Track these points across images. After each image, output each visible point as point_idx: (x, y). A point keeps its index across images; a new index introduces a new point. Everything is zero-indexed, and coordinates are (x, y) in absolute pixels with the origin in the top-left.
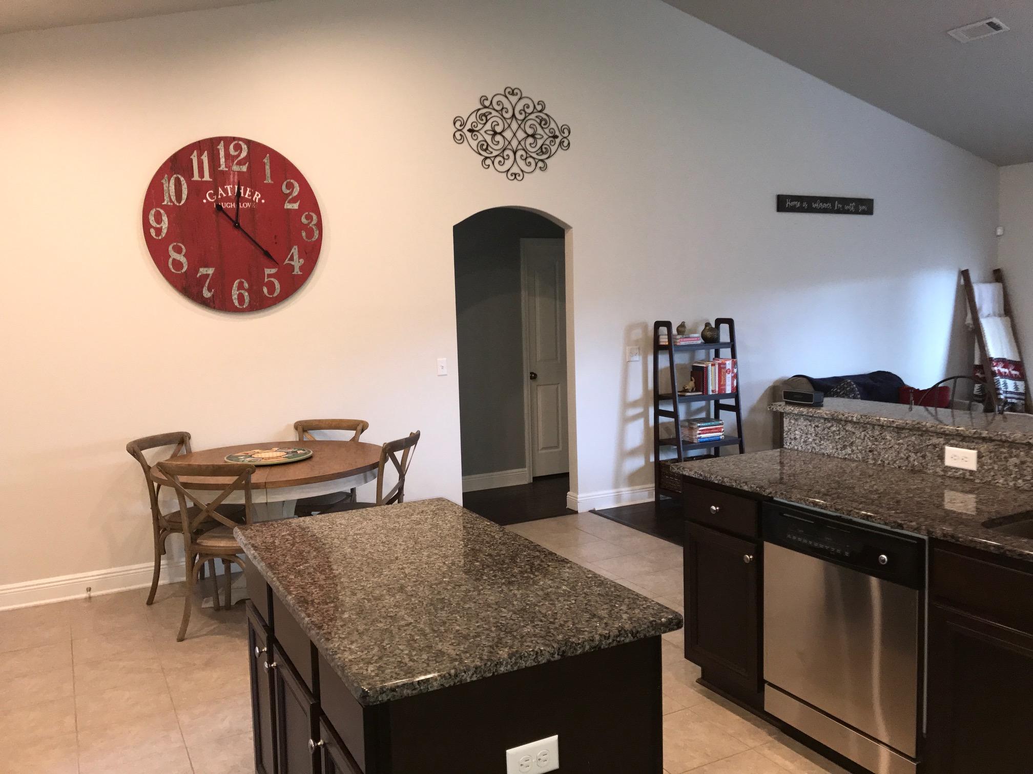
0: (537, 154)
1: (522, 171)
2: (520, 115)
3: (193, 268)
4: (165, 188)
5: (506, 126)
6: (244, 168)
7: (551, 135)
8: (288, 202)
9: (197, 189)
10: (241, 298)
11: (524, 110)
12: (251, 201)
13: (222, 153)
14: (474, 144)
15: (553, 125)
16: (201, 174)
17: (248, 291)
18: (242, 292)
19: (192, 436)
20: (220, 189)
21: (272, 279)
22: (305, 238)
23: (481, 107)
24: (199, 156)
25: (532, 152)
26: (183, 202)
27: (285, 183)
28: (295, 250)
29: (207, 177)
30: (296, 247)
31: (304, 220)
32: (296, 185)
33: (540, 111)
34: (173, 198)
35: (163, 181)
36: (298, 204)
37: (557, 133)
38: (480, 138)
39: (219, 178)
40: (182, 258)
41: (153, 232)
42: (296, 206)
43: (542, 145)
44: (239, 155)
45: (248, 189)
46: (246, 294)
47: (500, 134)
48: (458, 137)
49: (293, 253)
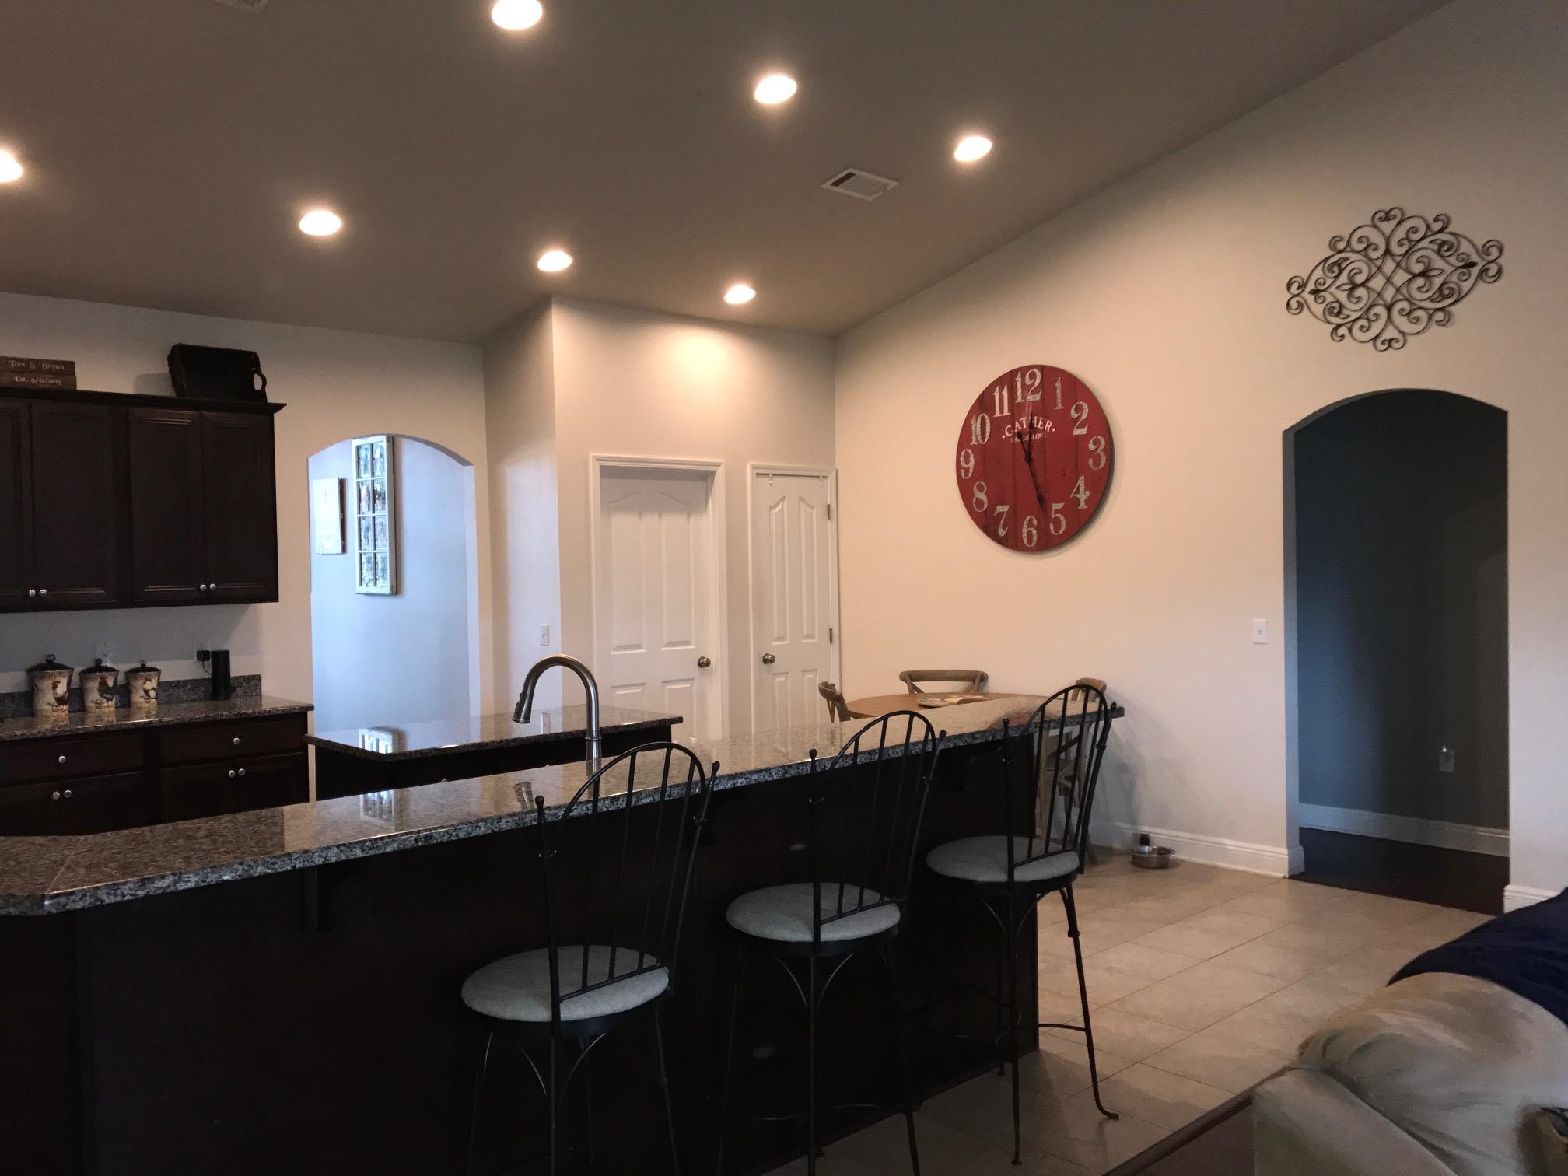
0: (1432, 301)
1: (1402, 332)
2: (1400, 248)
3: (992, 507)
4: (973, 429)
5: (1374, 269)
6: (1038, 397)
7: (1461, 264)
8: (1077, 428)
9: (998, 425)
10: (1030, 535)
11: (1408, 238)
12: (1043, 431)
13: (1019, 385)
14: (1319, 309)
15: (1465, 247)
16: (1002, 411)
17: (1036, 528)
18: (1031, 529)
19: (989, 678)
20: (1017, 423)
21: (1059, 515)
22: (1091, 467)
23: (1332, 253)
24: (1001, 390)
25: (1420, 300)
26: (986, 440)
27: (1074, 407)
28: (1081, 482)
29: (1006, 413)
30: (1082, 478)
31: (1091, 447)
32: (1085, 406)
33: (1440, 231)
34: (979, 437)
35: (972, 422)
36: (1086, 428)
37: (1475, 258)
38: (1330, 299)
39: (1016, 409)
40: (984, 498)
41: (963, 475)
42: (1083, 431)
43: (1443, 284)
44: (1033, 384)
45: (1041, 418)
46: (1035, 532)
47: (1363, 284)
48: (1294, 304)
49: (1078, 486)
